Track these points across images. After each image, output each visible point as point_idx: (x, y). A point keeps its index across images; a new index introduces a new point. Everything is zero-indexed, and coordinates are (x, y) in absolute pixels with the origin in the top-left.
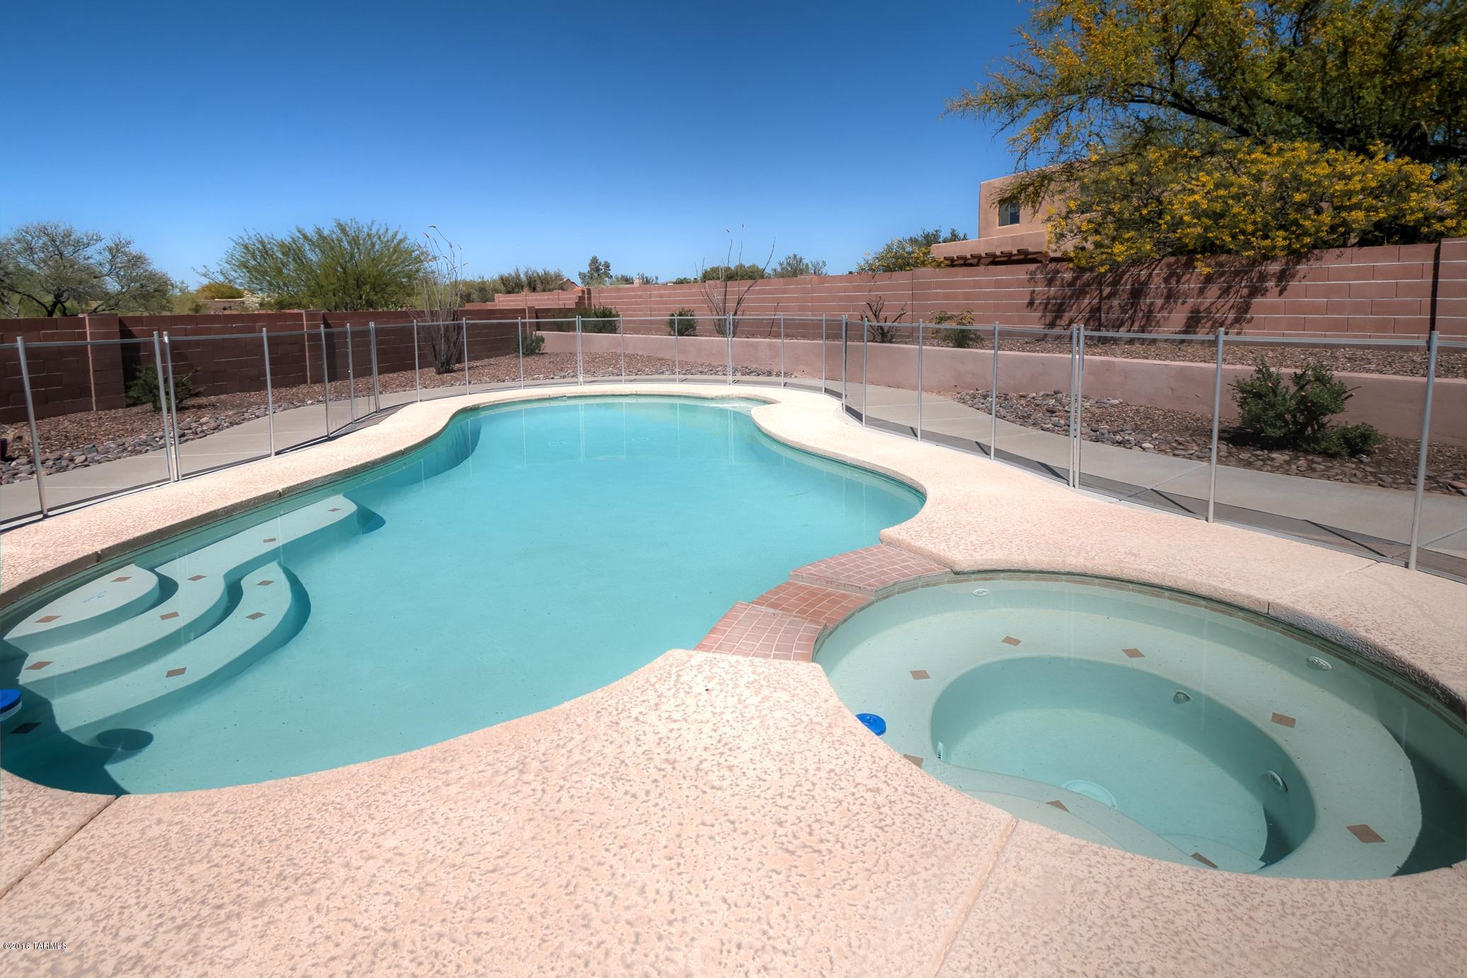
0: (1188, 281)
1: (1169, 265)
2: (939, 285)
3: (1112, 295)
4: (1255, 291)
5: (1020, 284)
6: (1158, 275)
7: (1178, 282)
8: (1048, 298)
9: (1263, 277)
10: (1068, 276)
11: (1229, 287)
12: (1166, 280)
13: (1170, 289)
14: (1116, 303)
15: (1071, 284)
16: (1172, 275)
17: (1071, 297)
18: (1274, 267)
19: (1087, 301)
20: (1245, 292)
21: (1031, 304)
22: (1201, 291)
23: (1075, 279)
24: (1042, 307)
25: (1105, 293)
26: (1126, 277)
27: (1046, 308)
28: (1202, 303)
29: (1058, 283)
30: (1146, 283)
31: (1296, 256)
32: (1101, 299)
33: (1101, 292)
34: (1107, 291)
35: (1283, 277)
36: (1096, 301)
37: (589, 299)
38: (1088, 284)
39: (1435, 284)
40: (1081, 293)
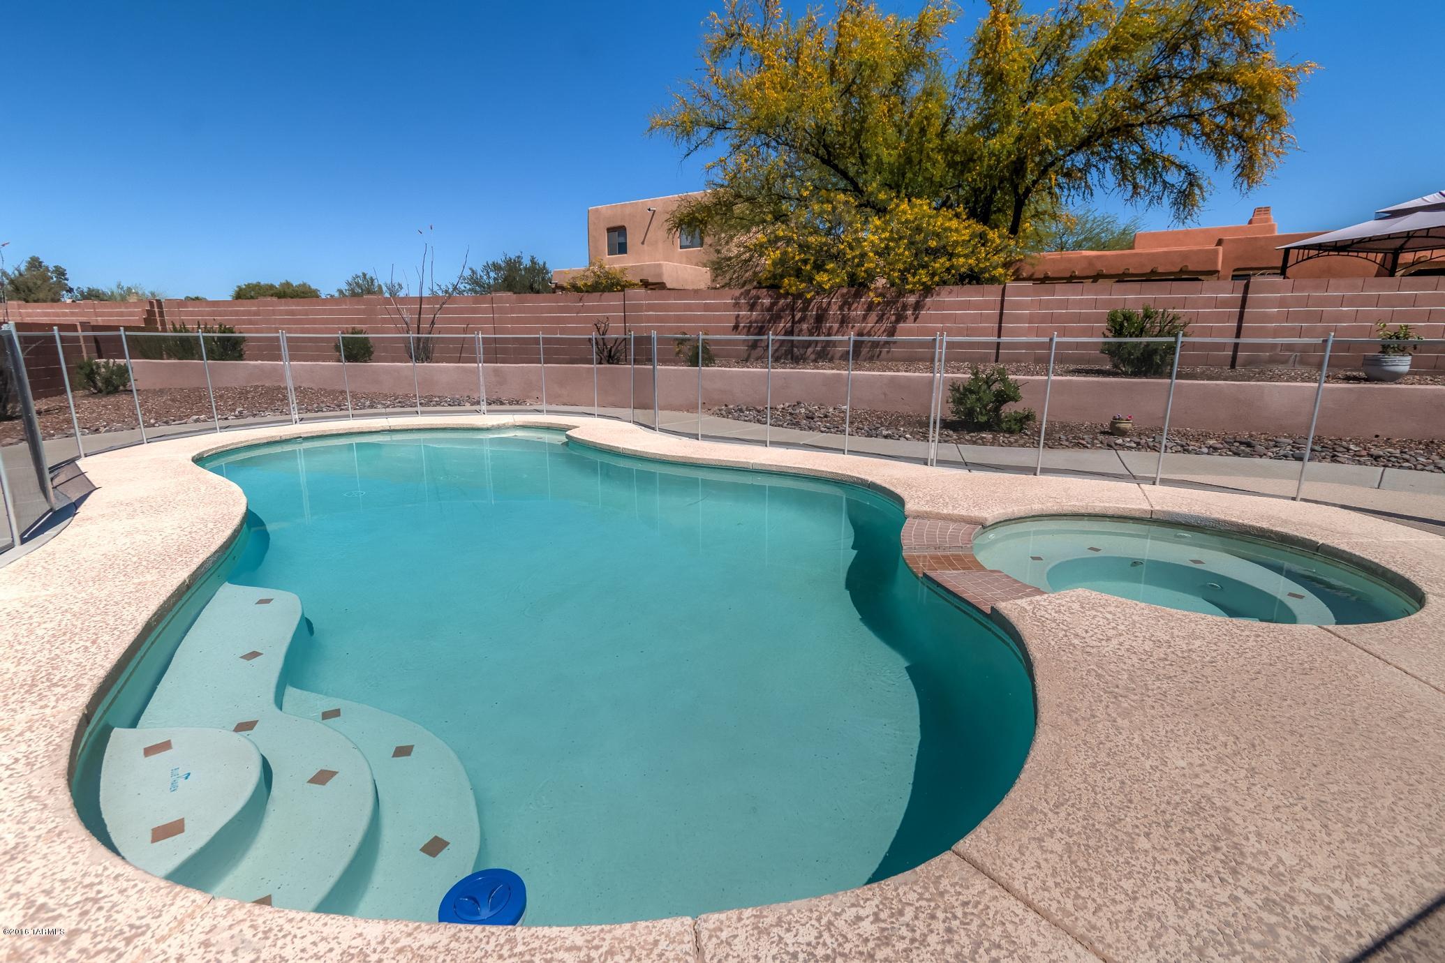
0: (856, 309)
1: (843, 295)
2: (651, 307)
3: (802, 320)
4: (900, 318)
5: (726, 307)
6: (835, 303)
7: (849, 309)
8: (751, 322)
9: (905, 307)
10: (767, 301)
11: (883, 315)
12: (841, 308)
13: (843, 316)
14: (805, 326)
15: (770, 309)
16: (846, 304)
17: (769, 322)
18: (912, 299)
19: (782, 325)
20: (893, 318)
21: (736, 327)
22: (865, 318)
23: (773, 305)
24: (745, 330)
25: (797, 318)
26: (812, 304)
27: (749, 331)
28: (865, 327)
29: (759, 308)
30: (826, 310)
31: (927, 290)
32: (793, 322)
33: (793, 317)
34: (798, 315)
35: (918, 306)
36: (789, 324)
37: (161, 313)
38: (783, 310)
39: (1001, 314)
40: (776, 318)
